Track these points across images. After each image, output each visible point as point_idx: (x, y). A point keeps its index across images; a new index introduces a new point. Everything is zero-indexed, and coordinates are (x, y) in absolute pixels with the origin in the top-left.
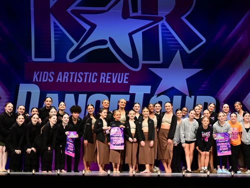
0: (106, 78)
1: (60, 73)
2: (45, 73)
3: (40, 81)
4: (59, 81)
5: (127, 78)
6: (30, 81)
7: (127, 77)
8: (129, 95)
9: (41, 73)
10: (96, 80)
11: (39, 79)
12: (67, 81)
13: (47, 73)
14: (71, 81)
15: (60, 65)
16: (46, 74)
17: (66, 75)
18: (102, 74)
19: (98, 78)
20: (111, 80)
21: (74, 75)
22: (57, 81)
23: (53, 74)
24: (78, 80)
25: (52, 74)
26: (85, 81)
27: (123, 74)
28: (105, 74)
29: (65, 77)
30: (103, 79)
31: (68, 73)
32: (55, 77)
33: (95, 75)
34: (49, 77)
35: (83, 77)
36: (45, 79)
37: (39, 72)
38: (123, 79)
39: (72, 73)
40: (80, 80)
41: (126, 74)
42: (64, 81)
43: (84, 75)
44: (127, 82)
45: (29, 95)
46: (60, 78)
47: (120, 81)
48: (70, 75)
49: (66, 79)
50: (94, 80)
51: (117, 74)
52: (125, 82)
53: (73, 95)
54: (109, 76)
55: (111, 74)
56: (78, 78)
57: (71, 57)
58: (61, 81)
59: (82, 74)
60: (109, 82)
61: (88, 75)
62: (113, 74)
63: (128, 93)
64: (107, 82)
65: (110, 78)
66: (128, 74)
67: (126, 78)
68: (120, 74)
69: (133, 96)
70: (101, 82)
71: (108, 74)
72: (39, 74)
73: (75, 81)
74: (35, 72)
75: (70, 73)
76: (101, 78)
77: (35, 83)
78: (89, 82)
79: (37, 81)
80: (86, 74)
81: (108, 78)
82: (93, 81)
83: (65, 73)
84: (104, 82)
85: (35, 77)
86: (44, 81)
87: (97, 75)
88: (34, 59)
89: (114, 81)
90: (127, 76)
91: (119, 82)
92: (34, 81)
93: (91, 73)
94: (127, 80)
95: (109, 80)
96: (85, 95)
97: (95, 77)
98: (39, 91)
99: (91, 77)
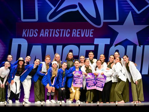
0: (76, 33)
1: (43, 30)
2: (31, 30)
3: (28, 36)
4: (42, 36)
5: (92, 33)
6: (20, 36)
8: (94, 46)
9: (28, 30)
10: (69, 34)
11: (26, 35)
12: (47, 36)
14: (50, 36)
15: (42, 24)
16: (32, 31)
18: (73, 30)
19: (71, 33)
20: (80, 34)
21: (53, 32)
22: (40, 36)
23: (37, 31)
24: (56, 35)
26: (61, 36)
27: (89, 30)
28: (75, 30)
30: (74, 34)
31: (48, 30)
32: (39, 33)
33: (68, 31)
34: (34, 33)
35: (60, 32)
36: (31, 35)
37: (26, 30)
38: (89, 34)
39: (51, 30)
40: (57, 35)
41: (91, 30)
42: (45, 36)
43: (60, 31)
44: (92, 36)
45: (20, 46)
46: (42, 34)
47: (87, 35)
48: (50, 31)
49: (46, 34)
50: (68, 35)
51: (85, 30)
52: (91, 36)
53: (52, 46)
54: (79, 31)
55: (80, 30)
56: (56, 33)
57: (50, 18)
58: (43, 36)
59: (59, 31)
60: (79, 36)
61: (63, 32)
62: (82, 30)
63: (93, 44)
64: (77, 36)
65: (79, 33)
66: (93, 30)
67: (91, 33)
68: (87, 30)
69: (97, 46)
72: (27, 31)
73: (54, 36)
74: (24, 30)
75: (50, 30)
76: (73, 33)
77: (24, 38)
78: (64, 36)
79: (25, 36)
80: (62, 30)
81: (78, 33)
82: (67, 36)
83: (46, 30)
84: (75, 36)
85: (24, 33)
86: (30, 36)
87: (69, 31)
88: (23, 20)
89: (82, 36)
91: (86, 36)
92: (23, 36)
93: (65, 30)
94: (92, 35)
96: (61, 46)
97: (68, 33)
98: (27, 44)
99: (65, 33)
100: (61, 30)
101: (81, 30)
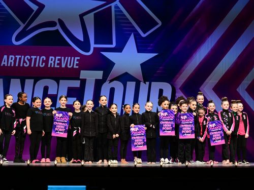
0: (54, 62)
1: (5, 57)
4: (4, 65)
5: (78, 62)
8: (80, 81)
10: (44, 64)
12: (12, 65)
14: (17, 65)
17: (12, 58)
18: (51, 57)
19: (46, 62)
20: (60, 64)
21: (20, 59)
22: (2, 65)
24: (25, 64)
26: (32, 66)
27: (73, 58)
28: (53, 58)
29: (10, 61)
30: (51, 64)
31: (13, 57)
33: (43, 59)
35: (30, 60)
38: (72, 62)
39: (18, 57)
40: (26, 64)
41: (76, 58)
42: (9, 65)
44: (78, 67)
46: (4, 62)
47: (70, 65)
48: (16, 59)
49: (11, 63)
50: (42, 64)
51: (67, 58)
52: (75, 67)
53: (19, 80)
54: (59, 60)
55: (60, 58)
56: (24, 61)
57: (17, 39)
58: (6, 65)
59: (29, 58)
60: (59, 66)
61: (36, 59)
62: (63, 58)
63: (77, 78)
64: (56, 66)
65: (59, 62)
66: (79, 58)
67: (76, 62)
68: (69, 58)
69: (83, 82)
70: (49, 66)
71: (57, 58)
73: (21, 65)
75: (16, 56)
76: (50, 62)
78: (37, 66)
80: (34, 57)
81: (57, 62)
82: (41, 66)
83: (10, 56)
84: (52, 66)
87: (45, 59)
89: (63, 66)
90: (78, 60)
91: (68, 66)
93: (38, 57)
94: (77, 65)
95: (58, 64)
96: (32, 80)
97: (43, 61)
99: (39, 61)
100: (32, 57)
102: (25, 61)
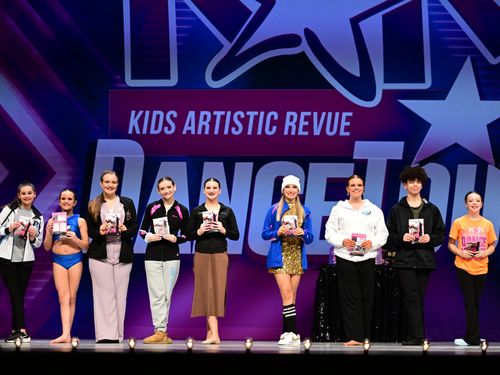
0: (297, 124)
1: (191, 114)
2: (155, 113)
3: (145, 132)
4: (189, 132)
5: (348, 124)
6: (120, 132)
7: (347, 121)
8: (352, 165)
9: (147, 113)
10: (275, 128)
11: (141, 129)
12: (207, 132)
13: (161, 114)
14: (216, 132)
15: (192, 95)
16: (158, 116)
17: (205, 117)
18: (289, 114)
19: (280, 123)
20: (309, 128)
21: (223, 118)
22: (184, 132)
23: (175, 115)
24: (233, 129)
25: (172, 116)
26: (250, 132)
27: (337, 114)
28: (295, 115)
29: (201, 123)
30: (290, 128)
31: (208, 114)
32: (180, 122)
33: (273, 117)
34: (166, 124)
35: (245, 121)
36: (156, 128)
37: (141, 112)
38: (336, 124)
39: (219, 114)
40: (237, 129)
41: (345, 115)
42: (199, 132)
43: (247, 117)
44: (348, 134)
46: (190, 125)
47: (331, 130)
48: (214, 118)
49: (204, 127)
50: (271, 129)
51: (324, 114)
52: (343, 133)
53: (222, 164)
54: (307, 118)
55: (309, 114)
56: (232, 124)
57: (216, 76)
58: (193, 132)
59: (243, 116)
60: (306, 133)
61: (256, 118)
62: (315, 114)
63: (349, 159)
64: (301, 133)
65: (307, 123)
66: (350, 114)
67: (344, 123)
68: (330, 114)
70: (286, 133)
71: (303, 114)
72: (143, 115)
73: (226, 132)
74: (133, 113)
75: (215, 113)
76: (288, 123)
77: (134, 137)
78: (259, 132)
79: (138, 132)
80: (252, 114)
81: (303, 123)
82: (268, 132)
83: (203, 113)
84: (293, 133)
85: (133, 122)
86: (153, 131)
87: (276, 118)
88: (130, 82)
89: (317, 132)
90: (348, 119)
91: (328, 133)
92: (130, 132)
93: (262, 113)
94: (347, 129)
95: (305, 128)
96: (250, 165)
97: (273, 122)
98: (143, 156)
99: (263, 122)
100: (248, 113)
101: (312, 115)
102: (234, 122)
